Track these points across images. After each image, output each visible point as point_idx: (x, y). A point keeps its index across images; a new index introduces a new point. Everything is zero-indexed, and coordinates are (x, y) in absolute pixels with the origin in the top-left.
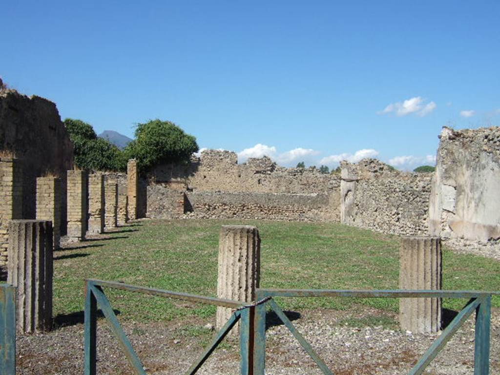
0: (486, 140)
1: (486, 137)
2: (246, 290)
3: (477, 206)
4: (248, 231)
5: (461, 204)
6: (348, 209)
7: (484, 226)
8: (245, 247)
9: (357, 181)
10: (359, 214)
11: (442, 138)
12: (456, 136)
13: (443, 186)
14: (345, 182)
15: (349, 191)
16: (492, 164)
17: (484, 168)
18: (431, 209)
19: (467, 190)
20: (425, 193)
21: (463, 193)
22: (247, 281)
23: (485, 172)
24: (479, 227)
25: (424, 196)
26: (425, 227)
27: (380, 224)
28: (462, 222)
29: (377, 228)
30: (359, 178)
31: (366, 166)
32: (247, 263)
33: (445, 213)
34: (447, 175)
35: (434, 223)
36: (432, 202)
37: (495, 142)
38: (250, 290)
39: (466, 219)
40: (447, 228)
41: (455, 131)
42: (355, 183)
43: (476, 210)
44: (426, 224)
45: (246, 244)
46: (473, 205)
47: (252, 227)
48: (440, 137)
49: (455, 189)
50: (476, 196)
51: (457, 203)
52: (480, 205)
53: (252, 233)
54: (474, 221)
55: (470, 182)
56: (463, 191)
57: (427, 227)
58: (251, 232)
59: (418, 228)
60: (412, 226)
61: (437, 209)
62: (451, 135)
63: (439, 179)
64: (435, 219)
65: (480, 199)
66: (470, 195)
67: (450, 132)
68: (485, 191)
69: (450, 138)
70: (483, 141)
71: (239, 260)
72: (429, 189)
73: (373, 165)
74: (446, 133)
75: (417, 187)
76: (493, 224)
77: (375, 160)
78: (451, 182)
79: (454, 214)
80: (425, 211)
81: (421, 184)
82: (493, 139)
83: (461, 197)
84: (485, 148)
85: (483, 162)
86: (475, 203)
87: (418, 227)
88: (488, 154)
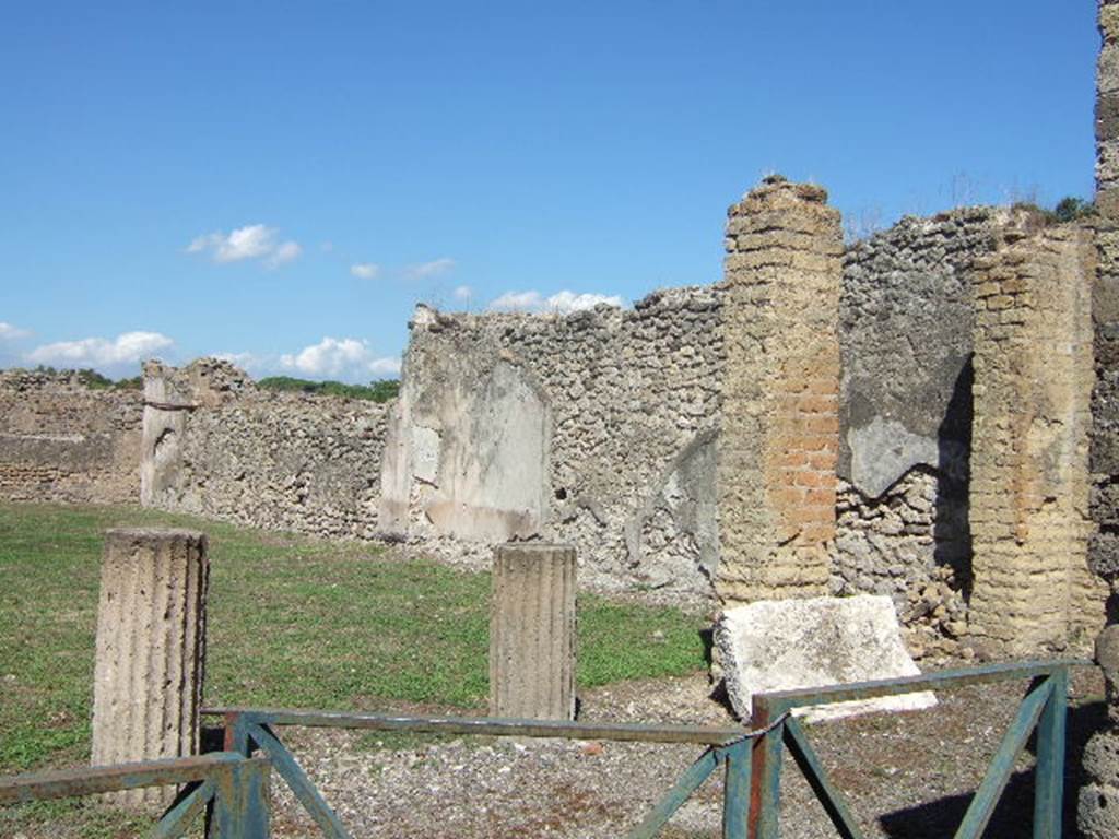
0: (507, 339)
1: (509, 332)
2: (181, 688)
3: (486, 471)
4: (189, 543)
5: (449, 468)
6: (161, 474)
7: (500, 513)
8: (182, 582)
9: (191, 409)
10: (194, 485)
11: (416, 327)
12: (443, 326)
13: (416, 430)
14: (158, 411)
15: (167, 430)
16: (521, 388)
17: (502, 394)
18: (386, 477)
19: (464, 438)
20: (370, 442)
21: (454, 445)
22: (183, 665)
23: (505, 402)
24: (490, 513)
25: (368, 450)
26: (368, 515)
27: (251, 508)
28: (452, 503)
29: (243, 518)
30: (195, 403)
31: (203, 374)
32: (185, 623)
33: (418, 486)
34: (424, 406)
35: (394, 507)
36: (390, 463)
37: (528, 344)
38: (189, 687)
39: (458, 499)
40: (422, 517)
41: (442, 315)
42: (184, 414)
43: (483, 481)
44: (373, 509)
45: (184, 576)
46: (476, 468)
47: (197, 535)
48: (411, 326)
49: (440, 436)
50: (485, 450)
51: (442, 463)
52: (492, 467)
53: (196, 548)
54: (476, 502)
55: (469, 424)
56: (454, 439)
57: (375, 516)
58: (195, 545)
59: (350, 517)
60: (337, 514)
61: (401, 477)
62: (434, 322)
63: (406, 415)
64: (395, 498)
65: (492, 458)
66: (470, 449)
67: (432, 316)
68: (502, 442)
69: (433, 330)
70: (502, 338)
71: (167, 616)
72: (381, 433)
73: (218, 373)
74: (424, 318)
75: (351, 429)
76: (521, 509)
77: (224, 362)
78: (432, 420)
79: (437, 488)
80: (371, 482)
81: (362, 423)
82: (522, 339)
83: (450, 452)
84: (505, 353)
85: (501, 383)
86: (481, 465)
87: (352, 515)
88: (512, 367)
